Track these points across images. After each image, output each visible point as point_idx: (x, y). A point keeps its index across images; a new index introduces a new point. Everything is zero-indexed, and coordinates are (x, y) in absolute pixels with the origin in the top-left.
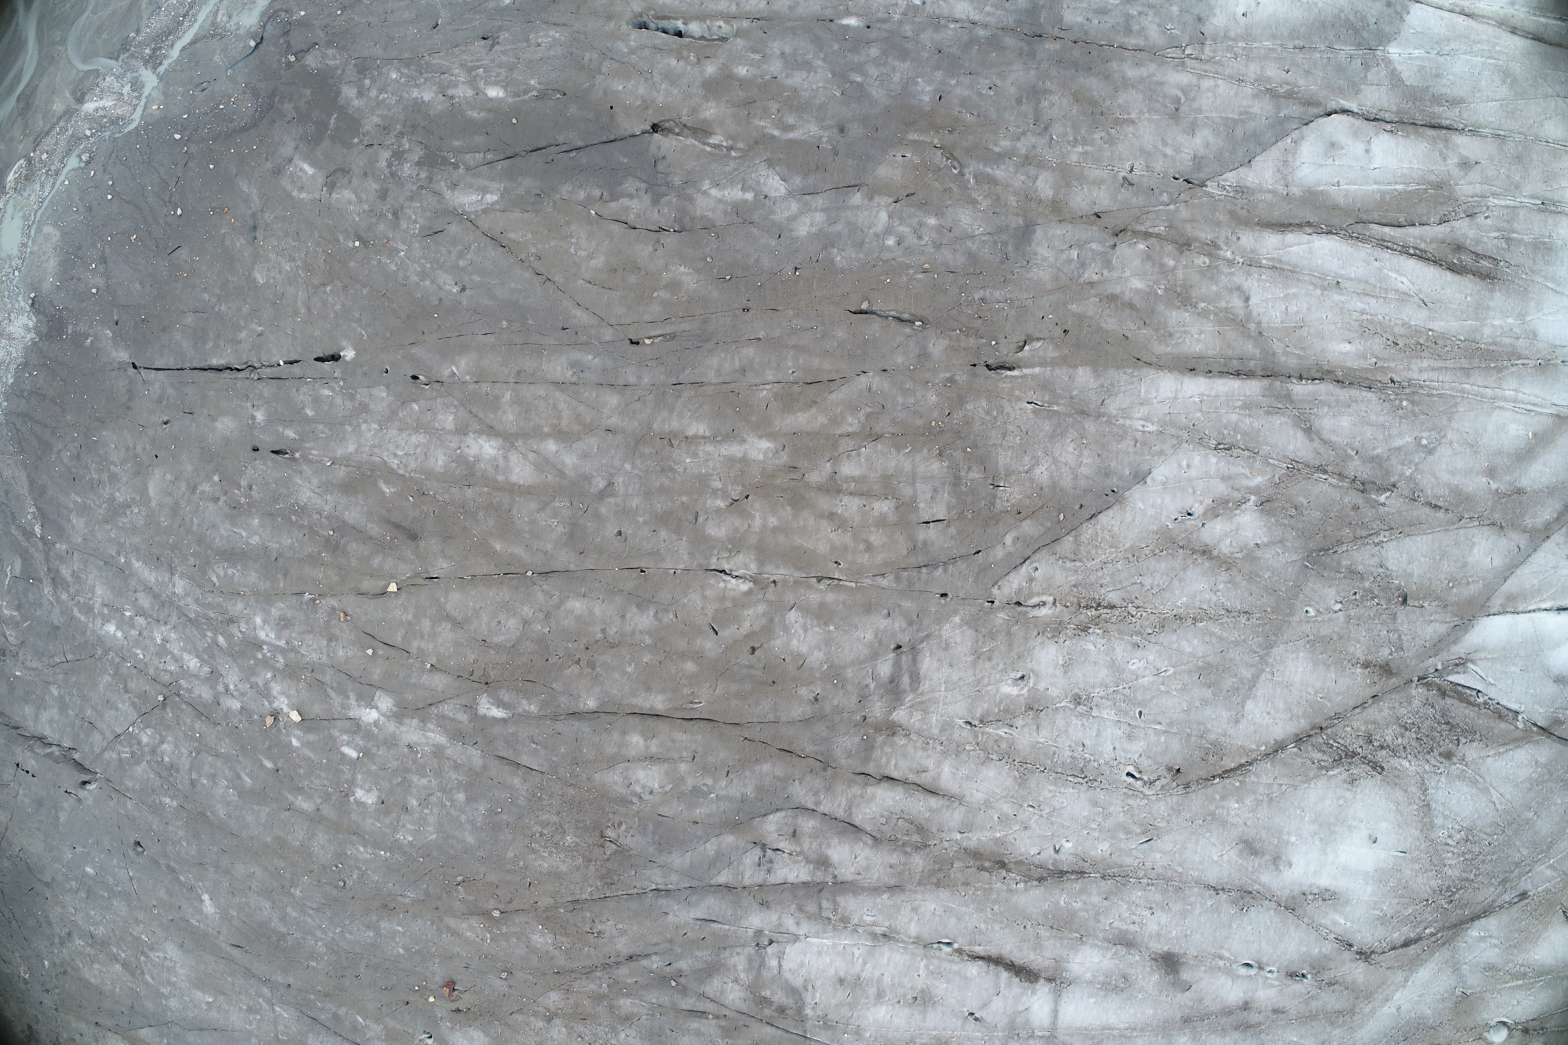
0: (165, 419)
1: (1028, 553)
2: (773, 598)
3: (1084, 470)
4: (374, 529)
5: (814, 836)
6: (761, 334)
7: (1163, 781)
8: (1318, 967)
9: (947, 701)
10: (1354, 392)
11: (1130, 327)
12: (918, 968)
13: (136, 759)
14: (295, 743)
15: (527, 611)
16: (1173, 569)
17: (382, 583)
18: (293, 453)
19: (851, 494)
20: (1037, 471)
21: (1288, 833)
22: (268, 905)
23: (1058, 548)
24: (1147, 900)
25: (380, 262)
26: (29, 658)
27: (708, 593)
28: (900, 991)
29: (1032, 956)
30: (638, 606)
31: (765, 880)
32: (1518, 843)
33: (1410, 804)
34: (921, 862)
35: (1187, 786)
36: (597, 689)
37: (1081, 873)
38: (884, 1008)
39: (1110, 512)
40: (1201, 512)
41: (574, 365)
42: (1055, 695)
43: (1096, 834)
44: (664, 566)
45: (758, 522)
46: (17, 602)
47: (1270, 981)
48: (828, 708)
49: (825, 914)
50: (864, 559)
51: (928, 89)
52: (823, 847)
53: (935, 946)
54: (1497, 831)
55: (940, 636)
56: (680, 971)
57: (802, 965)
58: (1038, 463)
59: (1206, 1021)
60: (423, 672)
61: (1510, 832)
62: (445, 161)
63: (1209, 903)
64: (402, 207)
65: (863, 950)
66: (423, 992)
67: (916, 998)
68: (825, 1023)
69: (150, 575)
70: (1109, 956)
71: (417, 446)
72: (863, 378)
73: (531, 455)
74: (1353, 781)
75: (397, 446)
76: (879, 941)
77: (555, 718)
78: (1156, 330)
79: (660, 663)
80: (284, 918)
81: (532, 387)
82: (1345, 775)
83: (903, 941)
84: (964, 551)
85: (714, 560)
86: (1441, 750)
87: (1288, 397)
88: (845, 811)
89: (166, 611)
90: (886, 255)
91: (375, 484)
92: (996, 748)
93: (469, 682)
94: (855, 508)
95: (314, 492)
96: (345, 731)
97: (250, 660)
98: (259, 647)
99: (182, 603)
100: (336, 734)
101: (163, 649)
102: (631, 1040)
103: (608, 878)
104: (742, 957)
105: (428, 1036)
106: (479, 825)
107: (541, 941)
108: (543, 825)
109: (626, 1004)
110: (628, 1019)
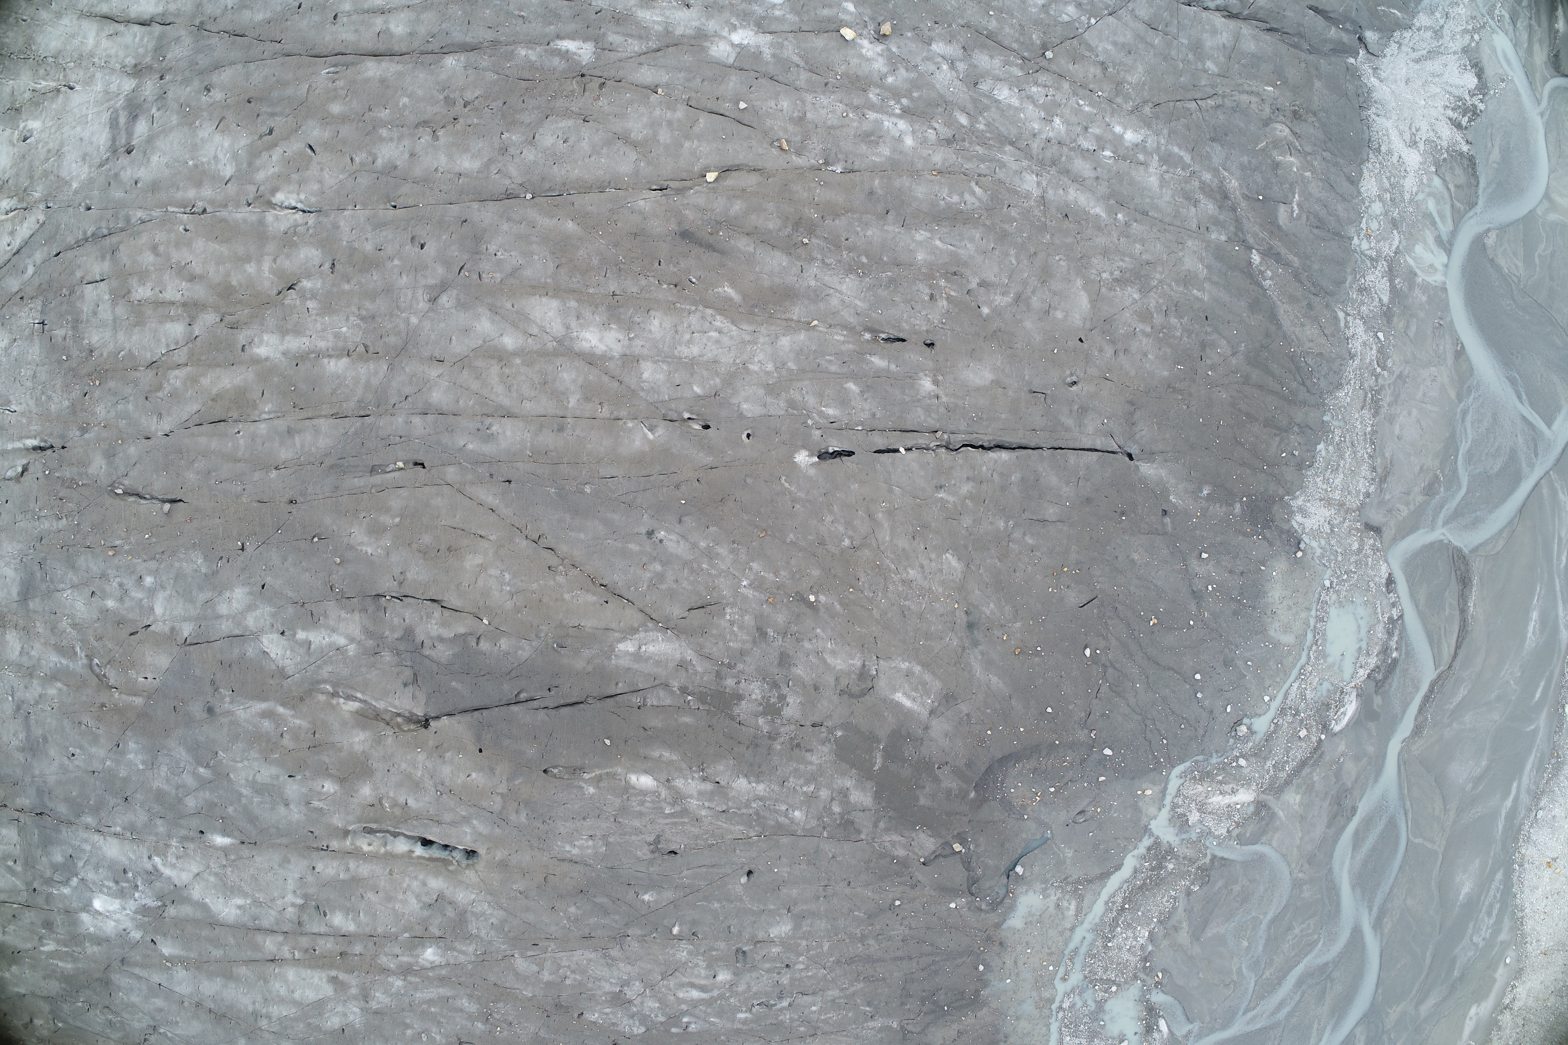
1: (15, 259)
2: (249, 187)
4: (744, 244)
6: (274, 474)
9: (86, 105)
15: (530, 155)
18: (875, 340)
19: (173, 303)
25: (776, 573)
26: (1254, 106)
27: (316, 187)
30: (396, 167)
36: (443, 76)
41: (490, 438)
44: (367, 212)
45: (266, 265)
46: (1279, 172)
48: (197, 83)
50: (160, 236)
51: (131, 756)
55: (90, 167)
60: (667, 85)
62: (702, 698)
64: (754, 642)
69: (1077, 197)
71: (690, 342)
72: (167, 428)
73: (535, 330)
75: (717, 342)
77: (495, 43)
79: (370, 110)
81: (542, 411)
84: (70, 254)
85: (311, 222)
89: (1048, 155)
90: (153, 565)
91: (745, 296)
92: (48, 69)
93: (605, 75)
94: (169, 288)
95: (836, 290)
96: (777, 19)
97: (920, 98)
98: (906, 112)
99: (1025, 163)
100: (791, 17)
101: (1050, 111)
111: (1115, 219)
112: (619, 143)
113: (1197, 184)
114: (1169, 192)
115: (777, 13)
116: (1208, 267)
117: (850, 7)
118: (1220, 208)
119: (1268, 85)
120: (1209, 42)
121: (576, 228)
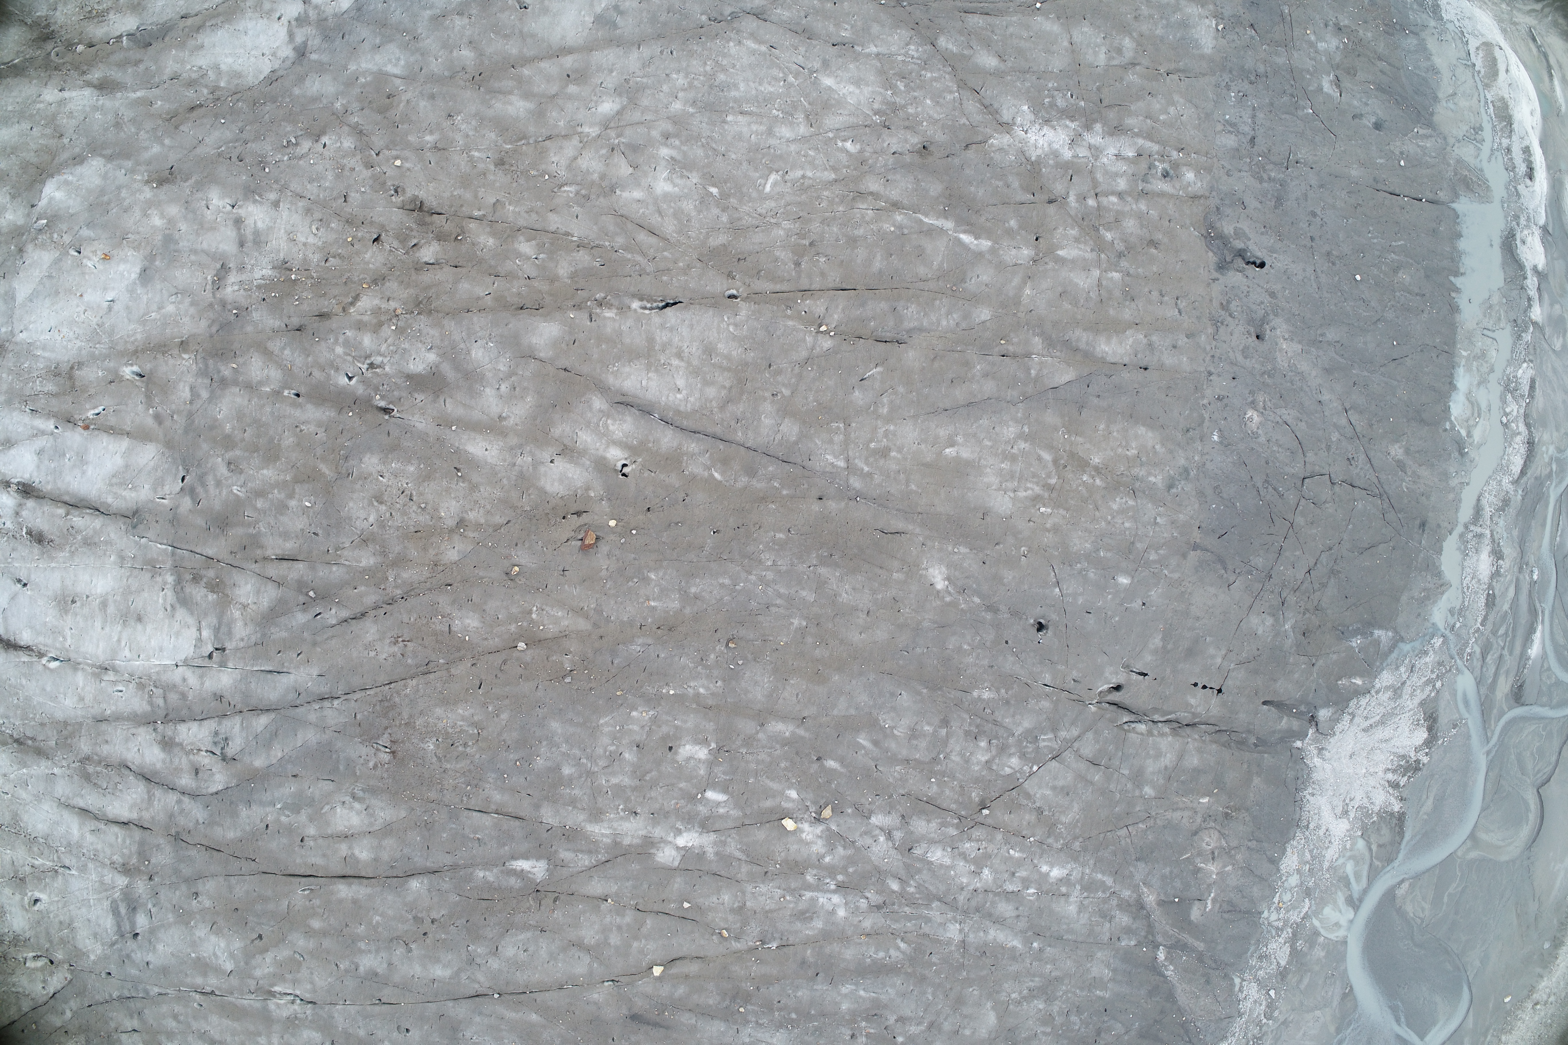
1: (52, 1003)
2: (250, 981)
4: (687, 1019)
5: (178, 770)
9: (87, 890)
12: (72, 639)
13: (1032, 736)
15: (495, 964)
17: (675, 970)
22: (844, 599)
26: (1185, 820)
27: (309, 987)
28: (86, 610)
30: (376, 974)
31: (220, 723)
34: (83, 747)
36: (409, 898)
38: (99, 591)
42: (6, 889)
44: (356, 1008)
48: (184, 888)
49: (158, 692)
50: (178, 1009)
52: (168, 760)
53: (62, 659)
55: (102, 945)
56: (304, 611)
57: (178, 634)
60: (617, 894)
65: (122, 656)
66: (625, 530)
67: (73, 602)
68: (154, 568)
69: (997, 936)
76: (109, 665)
77: (454, 867)
79: (347, 925)
80: (820, 585)
83: (88, 665)
84: (101, 1009)
88: (155, 794)
89: (974, 904)
92: (42, 849)
93: (558, 891)
96: (721, 817)
97: (855, 872)
98: (841, 887)
99: (950, 915)
100: (735, 813)
101: (980, 863)
102: (362, 514)
103: (387, 707)
104: (238, 636)
105: (625, 470)
106: (544, 743)
107: (468, 621)
108: (465, 756)
109: (367, 559)
110: (365, 541)
111: (1030, 948)
112: (574, 951)
113: (1114, 902)
114: (1087, 916)
115: (722, 811)
116: (1114, 971)
117: (793, 794)
118: (1134, 919)
119: (1204, 795)
120: (1151, 767)
121: (539, 1018)
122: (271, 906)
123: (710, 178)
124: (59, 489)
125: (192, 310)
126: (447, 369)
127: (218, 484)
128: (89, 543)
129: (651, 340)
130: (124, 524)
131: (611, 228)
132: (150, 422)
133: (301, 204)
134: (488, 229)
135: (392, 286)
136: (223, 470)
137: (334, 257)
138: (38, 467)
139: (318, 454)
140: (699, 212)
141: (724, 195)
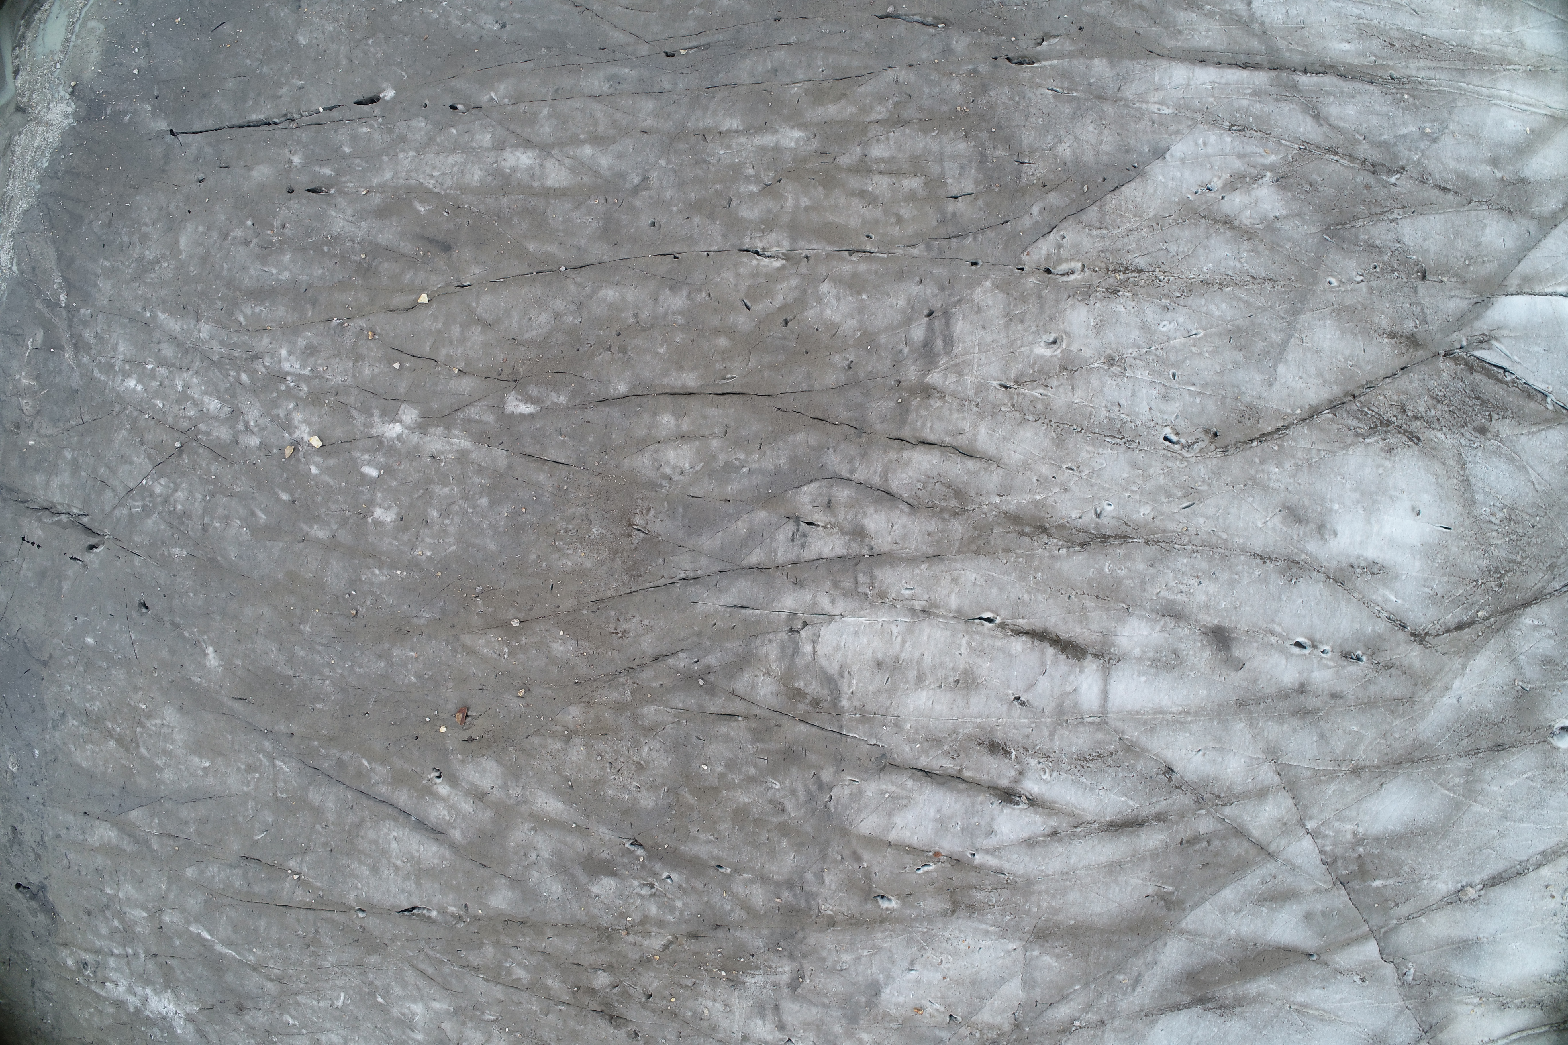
0: (201, 176)
1: (1055, 222)
2: (806, 272)
3: (1105, 147)
4: (407, 247)
5: (849, 506)
6: (792, 39)
7: (1201, 444)
8: (1374, 648)
9: (981, 362)
10: (1357, 85)
11: (1142, 25)
12: (960, 645)
13: (147, 512)
14: (314, 470)
15: (559, 304)
16: (1197, 237)
17: (412, 297)
18: (328, 190)
19: (881, 173)
20: (1061, 148)
21: (1331, 500)
22: (274, 647)
23: (1084, 217)
24: (1193, 568)
25: (422, 12)
26: (44, 425)
27: (742, 270)
28: (941, 673)
29: (1078, 630)
30: (672, 288)
31: (798, 556)
32: (1561, 527)
33: (1449, 477)
34: (960, 528)
35: (1225, 450)
36: (628, 373)
37: (1124, 538)
38: (924, 693)
39: (1133, 185)
40: (1220, 185)
41: (611, 78)
42: (1088, 355)
43: (1138, 497)
44: (697, 249)
45: (790, 203)
46: (36, 373)
47: (1325, 661)
48: (862, 375)
49: (863, 590)
50: (896, 231)
52: (859, 517)
53: (977, 621)
54: (1540, 513)
55: (972, 300)
56: (709, 667)
57: (837, 648)
58: (1060, 141)
59: (1262, 705)
60: (450, 378)
61: (1552, 515)
63: (1257, 573)
65: (902, 627)
66: (435, 722)
67: (957, 681)
68: (862, 715)
69: (174, 325)
70: (1158, 629)
71: (454, 166)
72: (890, 72)
73: (567, 161)
74: (1390, 450)
75: (434, 168)
76: (918, 617)
77: (584, 407)
78: (1167, 28)
79: (693, 341)
80: (291, 660)
81: (569, 101)
82: (1382, 444)
83: (943, 616)
84: (992, 221)
85: (747, 240)
86: (1475, 424)
87: (1295, 87)
88: (881, 478)
89: (189, 357)
91: (410, 205)
92: (1031, 408)
93: (497, 382)
94: (885, 186)
95: (347, 220)
96: (366, 451)
97: (272, 393)
98: (283, 378)
99: (206, 347)
100: (357, 454)
101: (184, 397)
102: (654, 754)
103: (634, 570)
104: (774, 644)
105: (437, 774)
106: (501, 529)
107: (562, 648)
108: (569, 519)
109: (650, 712)
110: (651, 730)
112: (490, 319)
113: (93, 352)
115: (367, 457)
119: (32, 446)
121: (528, 246)
122: (767, 359)
123: (384, 1010)
124: (969, 796)
125: (824, 954)
126: (583, 878)
127: (794, 792)
128: (934, 741)
129: (418, 884)
130: (894, 759)
131: (454, 981)
132: (866, 855)
133: (721, 1036)
134: (552, 993)
135: (633, 955)
136: (789, 804)
137: (686, 986)
138: (993, 819)
139: (696, 812)
140: (389, 984)
141: (372, 994)
